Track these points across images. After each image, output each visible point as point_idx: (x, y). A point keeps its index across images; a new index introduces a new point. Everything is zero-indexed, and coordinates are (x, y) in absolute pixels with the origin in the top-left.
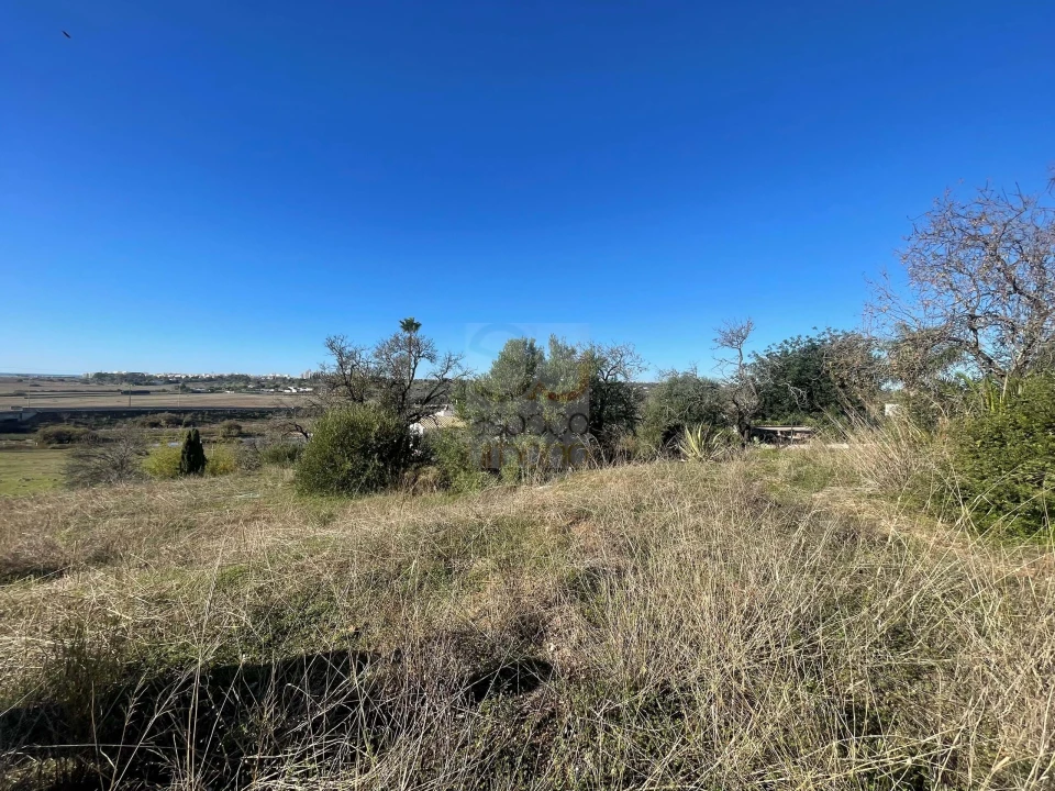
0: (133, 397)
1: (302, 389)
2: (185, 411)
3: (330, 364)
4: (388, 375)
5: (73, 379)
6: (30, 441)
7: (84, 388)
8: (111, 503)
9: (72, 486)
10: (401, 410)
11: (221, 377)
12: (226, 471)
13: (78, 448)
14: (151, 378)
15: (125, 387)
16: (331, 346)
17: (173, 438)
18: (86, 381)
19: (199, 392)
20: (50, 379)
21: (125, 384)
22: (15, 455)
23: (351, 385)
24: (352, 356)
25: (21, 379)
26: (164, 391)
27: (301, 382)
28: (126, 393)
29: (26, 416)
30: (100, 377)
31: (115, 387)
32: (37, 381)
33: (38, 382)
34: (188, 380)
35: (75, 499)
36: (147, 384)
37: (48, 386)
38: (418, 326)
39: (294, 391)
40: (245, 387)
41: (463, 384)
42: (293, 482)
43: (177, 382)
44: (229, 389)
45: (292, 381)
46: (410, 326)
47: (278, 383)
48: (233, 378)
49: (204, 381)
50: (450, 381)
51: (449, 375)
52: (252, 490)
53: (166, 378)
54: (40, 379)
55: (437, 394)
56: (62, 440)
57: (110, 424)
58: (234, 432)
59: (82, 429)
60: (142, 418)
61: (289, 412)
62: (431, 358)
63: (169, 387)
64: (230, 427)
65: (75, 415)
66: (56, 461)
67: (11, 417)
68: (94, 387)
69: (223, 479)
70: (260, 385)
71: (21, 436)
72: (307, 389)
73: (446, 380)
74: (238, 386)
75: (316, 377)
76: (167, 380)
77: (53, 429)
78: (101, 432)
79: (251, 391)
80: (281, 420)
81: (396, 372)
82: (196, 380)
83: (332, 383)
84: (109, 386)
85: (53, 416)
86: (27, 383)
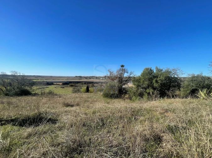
2: (86, 82)
3: (109, 74)
4: (119, 76)
6: (69, 86)
7: (74, 78)
8: (78, 96)
9: (73, 93)
10: (121, 83)
11: (91, 76)
12: (92, 92)
13: (74, 87)
14: (82, 77)
15: (79, 78)
16: (109, 71)
17: (85, 86)
18: (74, 77)
19: (88, 79)
23: (112, 78)
24: (112, 72)
25: (68, 77)
27: (103, 77)
28: (79, 79)
29: (68, 82)
30: (76, 77)
31: (78, 78)
32: (69, 77)
34: (87, 77)
35: (74, 95)
37: (70, 78)
38: (124, 66)
39: (102, 79)
41: (134, 78)
42: (102, 95)
45: (101, 77)
46: (122, 66)
47: (99, 77)
48: (93, 77)
50: (131, 77)
51: (131, 76)
52: (96, 96)
55: (129, 79)
56: (72, 86)
57: (77, 84)
58: (93, 86)
59: (74, 84)
60: (81, 83)
61: (102, 83)
62: (127, 72)
63: (84, 78)
65: (73, 82)
66: (71, 89)
68: (75, 78)
69: (92, 94)
70: (97, 78)
73: (130, 77)
75: (105, 76)
76: (84, 77)
78: (76, 85)
79: (95, 79)
80: (100, 84)
81: (120, 75)
82: (88, 77)
83: (109, 77)
84: (77, 78)
85: (71, 82)
86: (68, 78)
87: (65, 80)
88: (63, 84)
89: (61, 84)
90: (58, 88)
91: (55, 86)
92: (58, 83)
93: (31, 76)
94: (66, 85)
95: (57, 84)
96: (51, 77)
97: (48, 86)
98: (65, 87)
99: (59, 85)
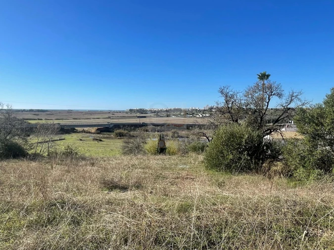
0: (141, 119)
1: (204, 115)
2: (158, 125)
5: (123, 112)
6: (112, 135)
7: (126, 115)
8: (136, 163)
9: (124, 154)
11: (170, 110)
12: (174, 153)
13: (125, 139)
14: (146, 111)
15: (138, 115)
17: (154, 137)
18: (127, 113)
19: (163, 117)
20: (117, 112)
21: (138, 113)
22: (109, 140)
23: (231, 112)
24: (232, 97)
25: (109, 112)
26: (151, 116)
27: (204, 111)
28: (139, 117)
29: (111, 126)
30: (131, 110)
31: (135, 115)
33: (114, 113)
34: (158, 112)
35: (126, 159)
36: (145, 113)
37: (117, 115)
39: (201, 116)
40: (180, 114)
43: (155, 112)
44: (173, 115)
45: (200, 111)
47: (194, 112)
48: (175, 110)
49: (164, 111)
53: (151, 111)
54: (114, 112)
55: (283, 117)
56: (121, 135)
57: (134, 130)
58: (176, 135)
59: (126, 132)
60: (144, 128)
61: (201, 127)
63: (152, 115)
64: (174, 133)
65: (124, 126)
66: (119, 143)
67: (107, 126)
68: (129, 115)
69: (173, 157)
70: (187, 113)
71: (110, 133)
72: (207, 115)
74: (177, 113)
76: (152, 112)
77: (118, 131)
78: (132, 133)
79: (182, 116)
82: (161, 111)
85: (118, 126)
86: (111, 114)
87: (103, 121)
88: (98, 129)
89: (93, 130)
90: (87, 141)
91: (80, 135)
92: (86, 129)
93: (24, 110)
94: (106, 135)
95: (84, 131)
96: (70, 112)
97: (63, 136)
98: (104, 138)
99: (90, 133)
